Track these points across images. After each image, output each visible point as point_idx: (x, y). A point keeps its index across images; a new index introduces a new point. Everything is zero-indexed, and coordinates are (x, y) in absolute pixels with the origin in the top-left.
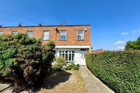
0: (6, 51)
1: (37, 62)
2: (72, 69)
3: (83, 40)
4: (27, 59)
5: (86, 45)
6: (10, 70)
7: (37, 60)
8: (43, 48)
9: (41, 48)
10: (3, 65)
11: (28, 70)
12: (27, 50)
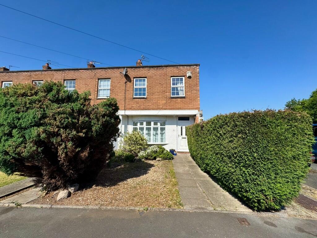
0: (26, 114)
1: (81, 134)
2: (158, 159)
3: (184, 98)
4: (63, 128)
5: (190, 109)
6: (35, 148)
7: (81, 132)
8: (93, 109)
9: (89, 110)
10: (21, 139)
11: (66, 147)
12: (64, 113)
